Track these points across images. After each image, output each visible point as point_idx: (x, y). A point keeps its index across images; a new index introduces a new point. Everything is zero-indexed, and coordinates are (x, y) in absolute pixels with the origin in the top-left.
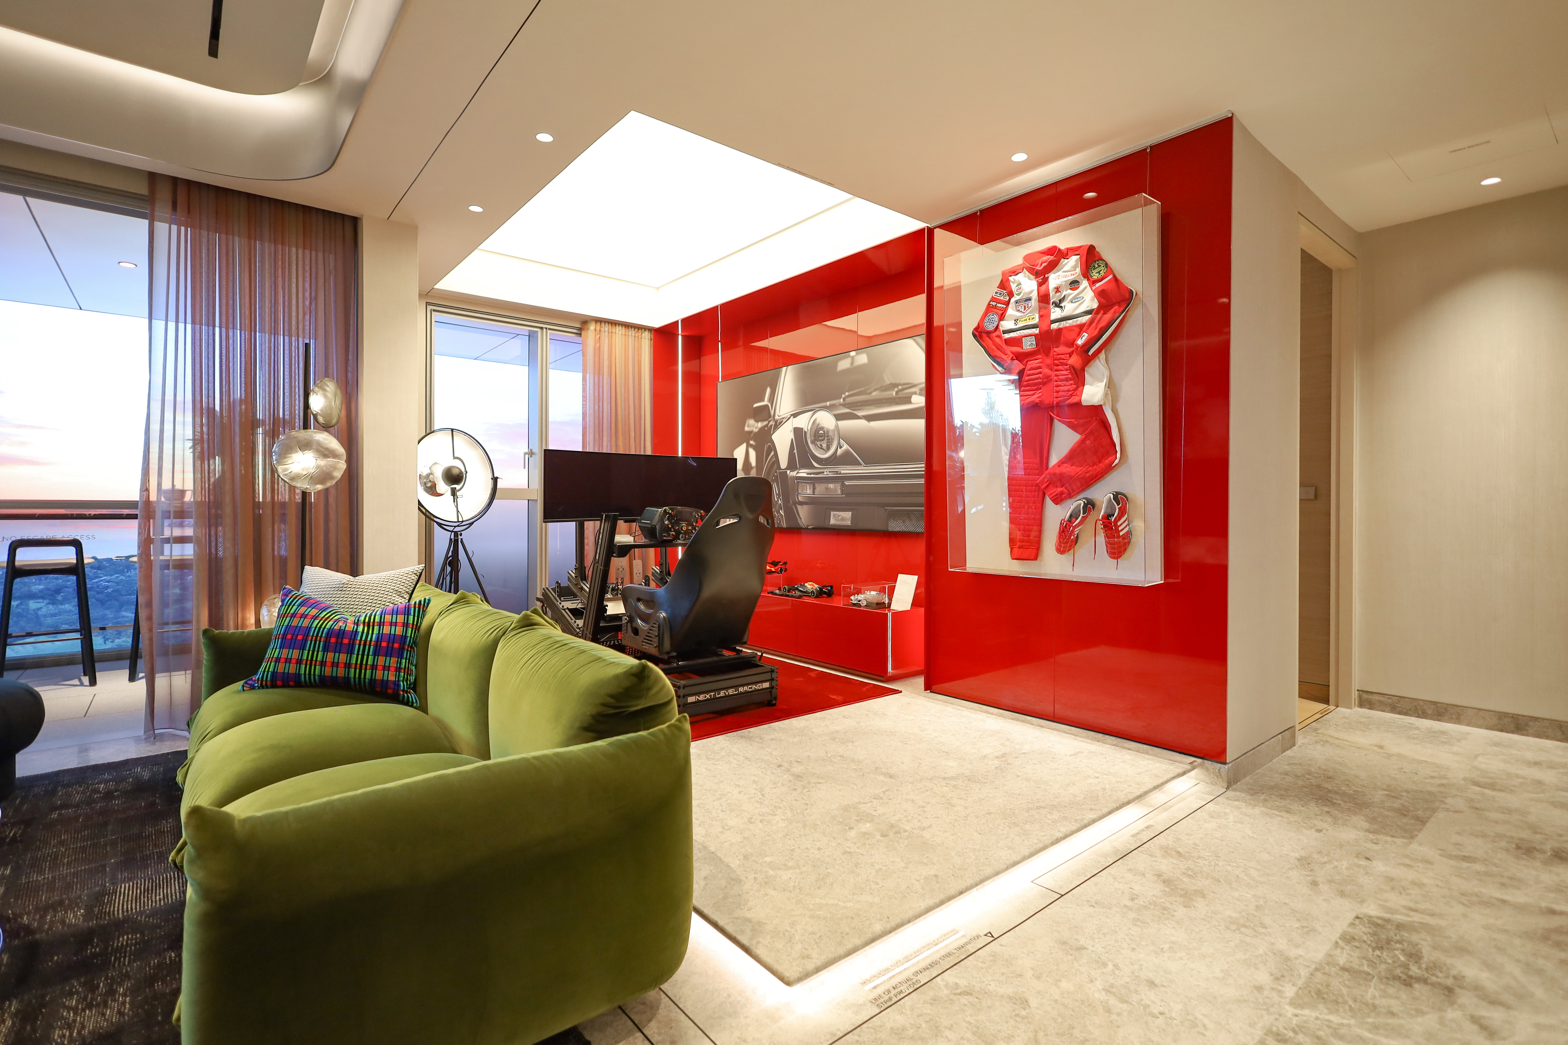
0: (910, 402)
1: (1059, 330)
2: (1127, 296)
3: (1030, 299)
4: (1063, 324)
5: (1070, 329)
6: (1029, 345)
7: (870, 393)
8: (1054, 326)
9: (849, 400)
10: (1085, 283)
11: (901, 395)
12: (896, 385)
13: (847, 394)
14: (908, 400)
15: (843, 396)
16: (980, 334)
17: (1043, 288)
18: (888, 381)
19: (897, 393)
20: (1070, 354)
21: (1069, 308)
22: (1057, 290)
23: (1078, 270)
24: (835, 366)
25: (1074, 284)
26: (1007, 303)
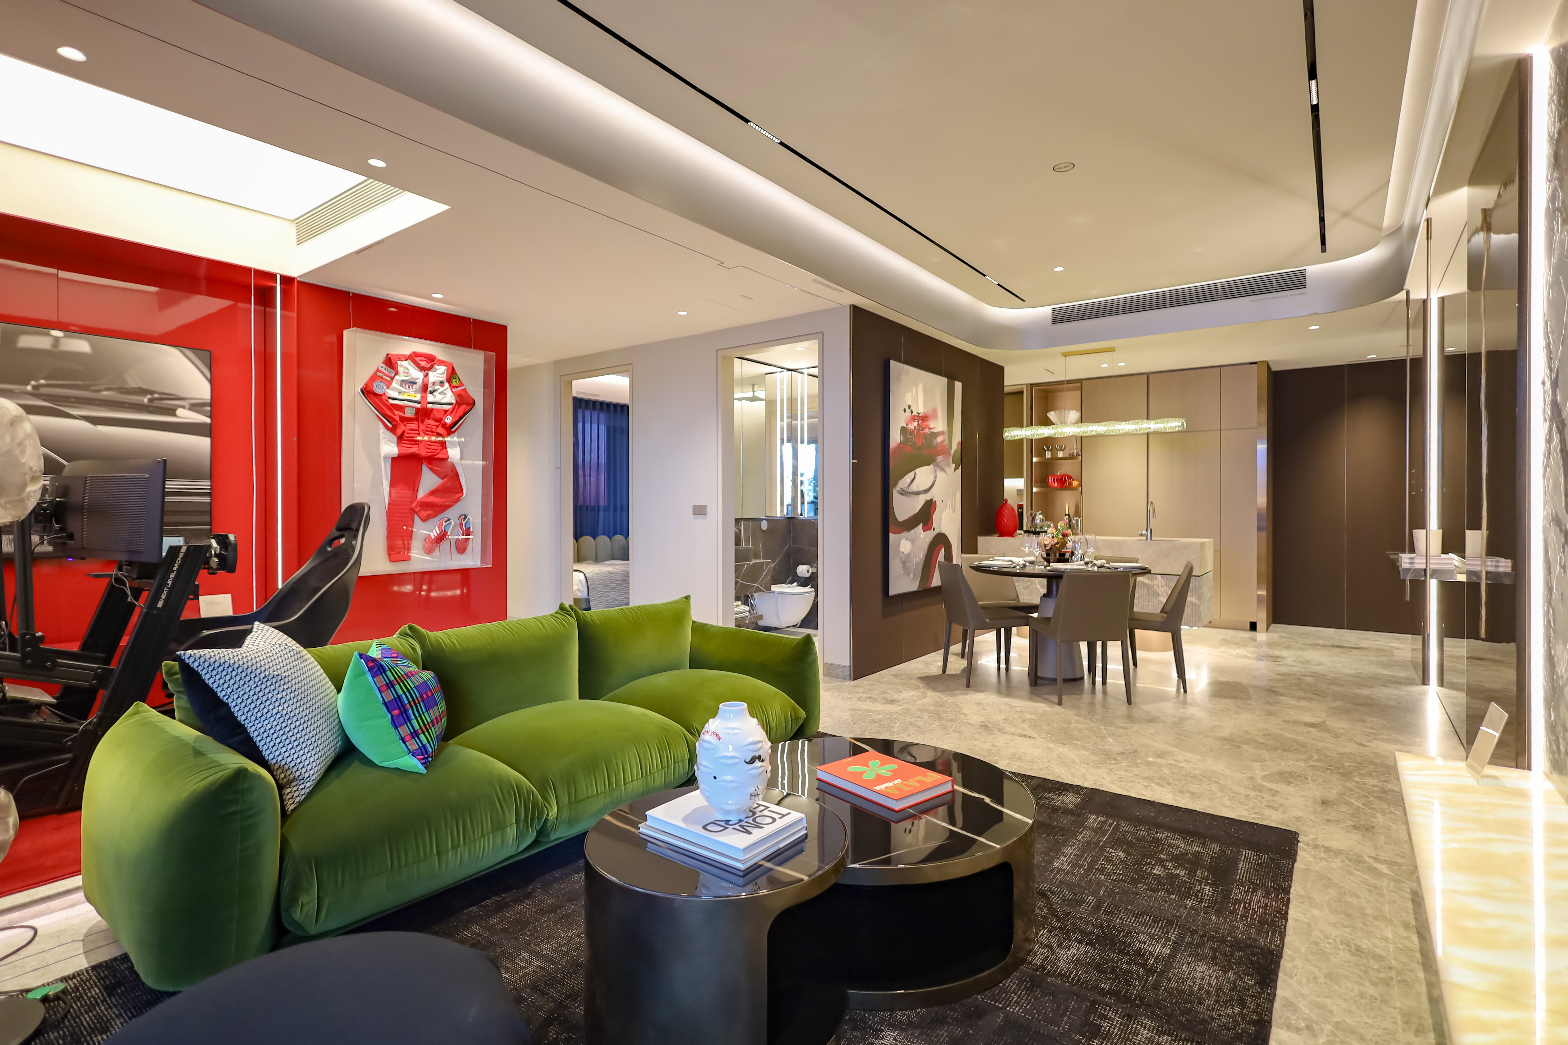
0: (174, 415)
1: (432, 409)
2: (472, 402)
3: (415, 383)
4: (434, 406)
5: (438, 410)
6: (410, 413)
7: (99, 391)
8: (430, 406)
9: (43, 390)
10: (447, 385)
11: (157, 403)
12: (152, 392)
13: (42, 382)
14: (172, 412)
15: (33, 383)
16: (367, 392)
17: (426, 379)
18: (132, 384)
19: (150, 400)
20: (437, 426)
21: (437, 397)
22: (434, 384)
23: (445, 375)
24: (14, 341)
25: (442, 383)
26: (392, 378)
